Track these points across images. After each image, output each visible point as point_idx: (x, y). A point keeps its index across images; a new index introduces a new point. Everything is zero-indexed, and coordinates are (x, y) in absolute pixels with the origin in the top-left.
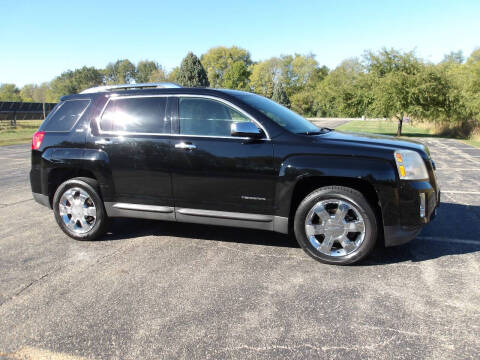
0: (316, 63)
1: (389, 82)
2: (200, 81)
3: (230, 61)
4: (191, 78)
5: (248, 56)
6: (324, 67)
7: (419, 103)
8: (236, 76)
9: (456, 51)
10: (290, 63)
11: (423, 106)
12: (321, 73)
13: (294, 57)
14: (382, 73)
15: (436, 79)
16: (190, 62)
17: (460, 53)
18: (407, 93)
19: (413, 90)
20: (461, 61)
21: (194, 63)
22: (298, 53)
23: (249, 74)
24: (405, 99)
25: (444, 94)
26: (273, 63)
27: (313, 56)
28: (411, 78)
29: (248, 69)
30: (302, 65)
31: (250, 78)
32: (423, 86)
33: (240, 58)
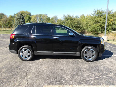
0: (47, 16)
1: (69, 22)
2: (23, 20)
3: (26, 15)
4: (20, 19)
5: (30, 14)
6: (49, 17)
7: (75, 27)
8: (28, 18)
9: (77, 16)
10: (41, 16)
11: (76, 28)
12: (49, 19)
13: (42, 15)
14: (67, 20)
15: (78, 22)
16: (20, 15)
17: (78, 16)
18: (73, 25)
19: (74, 24)
20: (78, 18)
21: (21, 15)
22: (43, 14)
23: (31, 18)
24: (73, 26)
25: (80, 25)
26: (37, 16)
27: (46, 15)
28: (73, 21)
29: (31, 17)
30: (44, 17)
31: (31, 19)
32: (76, 24)
33: (28, 14)
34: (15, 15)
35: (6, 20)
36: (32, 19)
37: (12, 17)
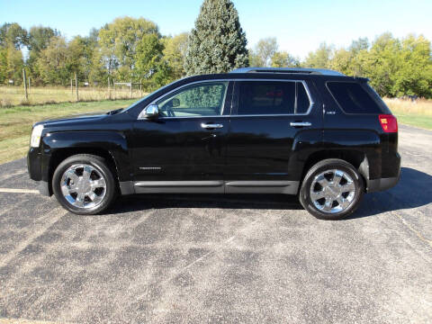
34: (95, 33)
35: (61, 57)
36: (168, 52)
37: (83, 42)
